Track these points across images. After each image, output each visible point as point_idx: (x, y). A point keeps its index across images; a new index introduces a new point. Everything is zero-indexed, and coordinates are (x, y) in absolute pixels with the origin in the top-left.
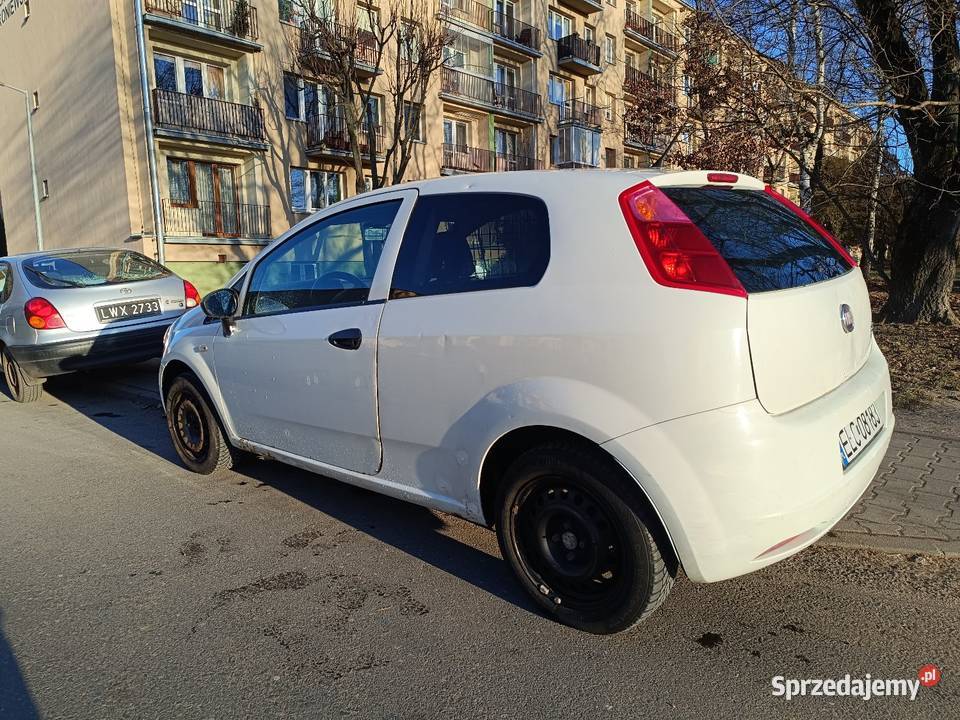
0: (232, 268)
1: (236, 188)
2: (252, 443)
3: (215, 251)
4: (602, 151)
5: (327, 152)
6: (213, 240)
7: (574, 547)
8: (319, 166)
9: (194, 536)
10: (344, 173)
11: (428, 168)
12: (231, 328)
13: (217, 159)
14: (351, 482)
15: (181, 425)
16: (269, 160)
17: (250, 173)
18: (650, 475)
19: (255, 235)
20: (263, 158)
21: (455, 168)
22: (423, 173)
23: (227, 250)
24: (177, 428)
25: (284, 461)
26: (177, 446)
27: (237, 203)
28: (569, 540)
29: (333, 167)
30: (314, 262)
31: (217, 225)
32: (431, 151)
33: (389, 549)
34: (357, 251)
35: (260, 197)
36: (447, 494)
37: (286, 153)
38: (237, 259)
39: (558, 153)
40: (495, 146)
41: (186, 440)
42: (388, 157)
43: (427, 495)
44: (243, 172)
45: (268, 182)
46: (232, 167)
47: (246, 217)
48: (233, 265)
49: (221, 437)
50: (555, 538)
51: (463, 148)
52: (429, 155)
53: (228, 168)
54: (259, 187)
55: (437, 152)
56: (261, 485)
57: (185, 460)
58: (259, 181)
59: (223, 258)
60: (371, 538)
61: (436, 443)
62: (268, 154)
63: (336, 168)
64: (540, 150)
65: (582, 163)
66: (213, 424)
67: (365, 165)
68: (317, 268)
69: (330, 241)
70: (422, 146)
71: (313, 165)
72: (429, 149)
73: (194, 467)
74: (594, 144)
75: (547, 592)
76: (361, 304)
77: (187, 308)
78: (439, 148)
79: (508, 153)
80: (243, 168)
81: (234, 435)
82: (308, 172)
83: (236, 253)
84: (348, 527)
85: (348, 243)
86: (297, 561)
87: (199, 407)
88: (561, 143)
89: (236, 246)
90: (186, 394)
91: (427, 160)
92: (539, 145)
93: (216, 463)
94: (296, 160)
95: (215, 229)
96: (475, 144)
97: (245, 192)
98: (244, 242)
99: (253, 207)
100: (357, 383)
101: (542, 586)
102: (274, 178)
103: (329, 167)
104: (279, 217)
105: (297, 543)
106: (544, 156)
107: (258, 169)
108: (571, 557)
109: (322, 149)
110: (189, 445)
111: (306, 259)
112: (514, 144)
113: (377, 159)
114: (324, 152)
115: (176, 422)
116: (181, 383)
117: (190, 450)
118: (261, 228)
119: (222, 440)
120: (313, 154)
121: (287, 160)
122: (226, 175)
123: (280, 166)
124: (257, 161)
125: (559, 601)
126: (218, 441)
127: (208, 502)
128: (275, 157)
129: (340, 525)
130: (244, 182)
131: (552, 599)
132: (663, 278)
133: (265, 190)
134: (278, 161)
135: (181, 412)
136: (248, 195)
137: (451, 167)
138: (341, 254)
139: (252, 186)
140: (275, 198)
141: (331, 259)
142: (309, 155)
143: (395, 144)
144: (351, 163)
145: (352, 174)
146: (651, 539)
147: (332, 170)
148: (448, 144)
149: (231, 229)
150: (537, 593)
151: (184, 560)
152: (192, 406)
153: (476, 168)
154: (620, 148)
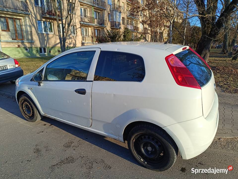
0: (22, 49)
1: (21, 26)
2: (48, 115)
3: (16, 44)
4: (121, 18)
5: (48, 16)
6: (16, 41)
7: (151, 150)
8: (46, 20)
9: (36, 145)
10: (53, 22)
11: (76, 21)
12: (41, 84)
13: (15, 17)
14: (82, 128)
15: (24, 109)
16: (31, 18)
17: (25, 21)
18: (176, 136)
19: (28, 39)
20: (29, 17)
21: (84, 22)
22: (75, 23)
23: (20, 44)
24: (23, 109)
25: (60, 121)
26: (23, 114)
27: (22, 30)
28: (149, 148)
29: (50, 21)
30: (46, 47)
31: (16, 36)
32: (77, 17)
33: (94, 146)
34: (58, 44)
35: (29, 28)
36: (112, 134)
37: (36, 16)
38: (23, 46)
39: (110, 18)
40: (94, 16)
41: (26, 113)
42: (66, 19)
43: (106, 134)
44: (23, 21)
45: (31, 24)
46: (20, 19)
47: (25, 34)
48: (22, 48)
49: (38, 113)
50: (145, 148)
51: (85, 16)
52: (76, 18)
53: (18, 20)
54: (28, 26)
55: (79, 17)
56: (51, 125)
57: (26, 118)
58: (28, 24)
59: (19, 46)
60: (88, 143)
61: (110, 122)
62: (30, 16)
63: (51, 21)
64: (106, 17)
65: (116, 21)
66: (35, 109)
67: (60, 20)
68: (47, 49)
69: (50, 41)
70: (75, 15)
71: (44, 20)
72: (76, 16)
73: (29, 120)
74: (120, 16)
75: (143, 160)
76: (84, 81)
77: (16, 67)
78: (79, 16)
79: (97, 18)
80: (23, 20)
81: (42, 113)
82: (42, 22)
83: (23, 45)
84: (80, 139)
85: (55, 42)
86: (69, 152)
87: (30, 104)
88: (111, 15)
89: (23, 43)
90: (25, 100)
91: (76, 19)
92: (106, 16)
93: (37, 120)
94: (39, 18)
95: (16, 38)
96: (89, 15)
97: (24, 27)
98: (25, 42)
99: (27, 31)
100: (85, 104)
101: (141, 159)
102: (32, 23)
103: (49, 20)
104: (35, 35)
105: (68, 146)
106: (107, 19)
107: (27, 20)
108: (150, 153)
109: (46, 15)
110: (27, 114)
111: (43, 46)
112: (99, 15)
113: (63, 19)
114: (47, 16)
115: (22, 108)
116: (23, 97)
117: (27, 115)
118: (30, 38)
119: (38, 114)
120: (44, 16)
121: (36, 18)
122: (18, 22)
123: (34, 20)
124: (27, 18)
125: (146, 163)
126: (37, 114)
127: (37, 132)
128: (32, 17)
129: (78, 139)
130: (23, 24)
131: (144, 162)
132: (179, 83)
133: (30, 26)
134: (33, 18)
135: (24, 105)
136: (25, 28)
137: (82, 21)
138: (53, 45)
139: (26, 25)
140: (33, 29)
141: (50, 46)
142: (42, 17)
143: (68, 15)
144: (56, 20)
145: (55, 22)
146: (174, 151)
147: (49, 21)
148: (81, 15)
149: (21, 38)
150: (140, 161)
151: (36, 155)
152: (28, 104)
153: (89, 22)
154: (126, 17)
